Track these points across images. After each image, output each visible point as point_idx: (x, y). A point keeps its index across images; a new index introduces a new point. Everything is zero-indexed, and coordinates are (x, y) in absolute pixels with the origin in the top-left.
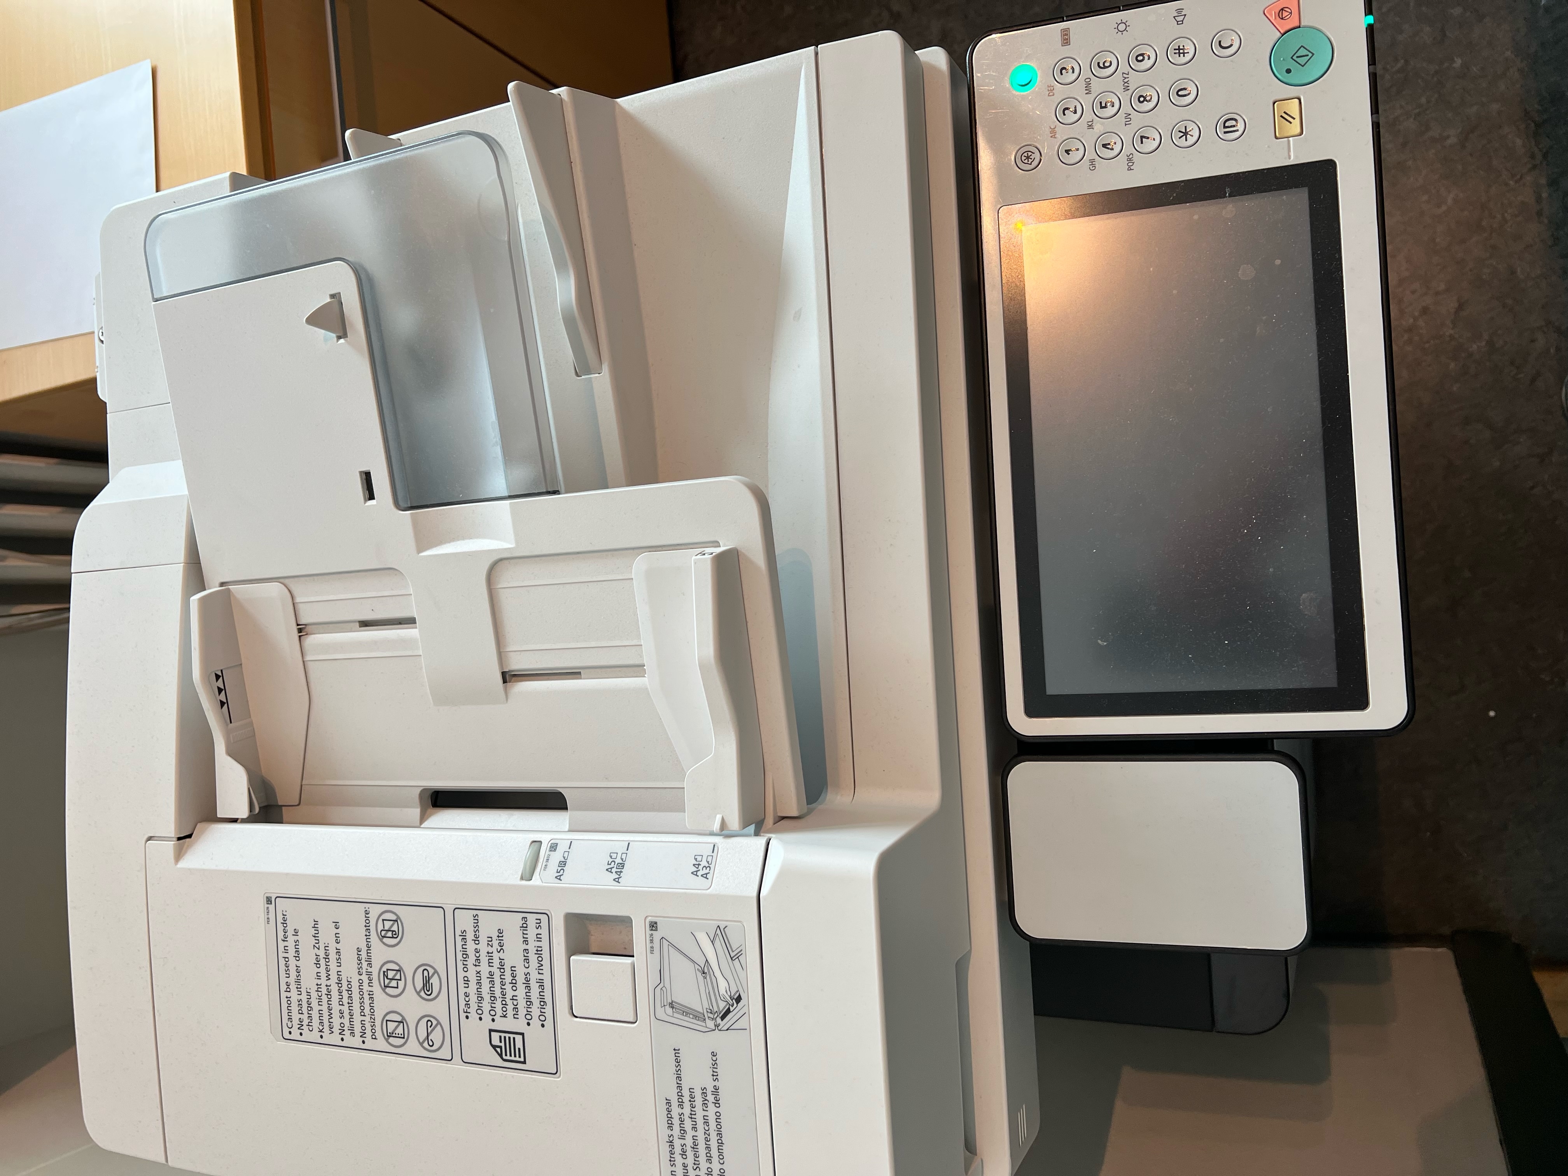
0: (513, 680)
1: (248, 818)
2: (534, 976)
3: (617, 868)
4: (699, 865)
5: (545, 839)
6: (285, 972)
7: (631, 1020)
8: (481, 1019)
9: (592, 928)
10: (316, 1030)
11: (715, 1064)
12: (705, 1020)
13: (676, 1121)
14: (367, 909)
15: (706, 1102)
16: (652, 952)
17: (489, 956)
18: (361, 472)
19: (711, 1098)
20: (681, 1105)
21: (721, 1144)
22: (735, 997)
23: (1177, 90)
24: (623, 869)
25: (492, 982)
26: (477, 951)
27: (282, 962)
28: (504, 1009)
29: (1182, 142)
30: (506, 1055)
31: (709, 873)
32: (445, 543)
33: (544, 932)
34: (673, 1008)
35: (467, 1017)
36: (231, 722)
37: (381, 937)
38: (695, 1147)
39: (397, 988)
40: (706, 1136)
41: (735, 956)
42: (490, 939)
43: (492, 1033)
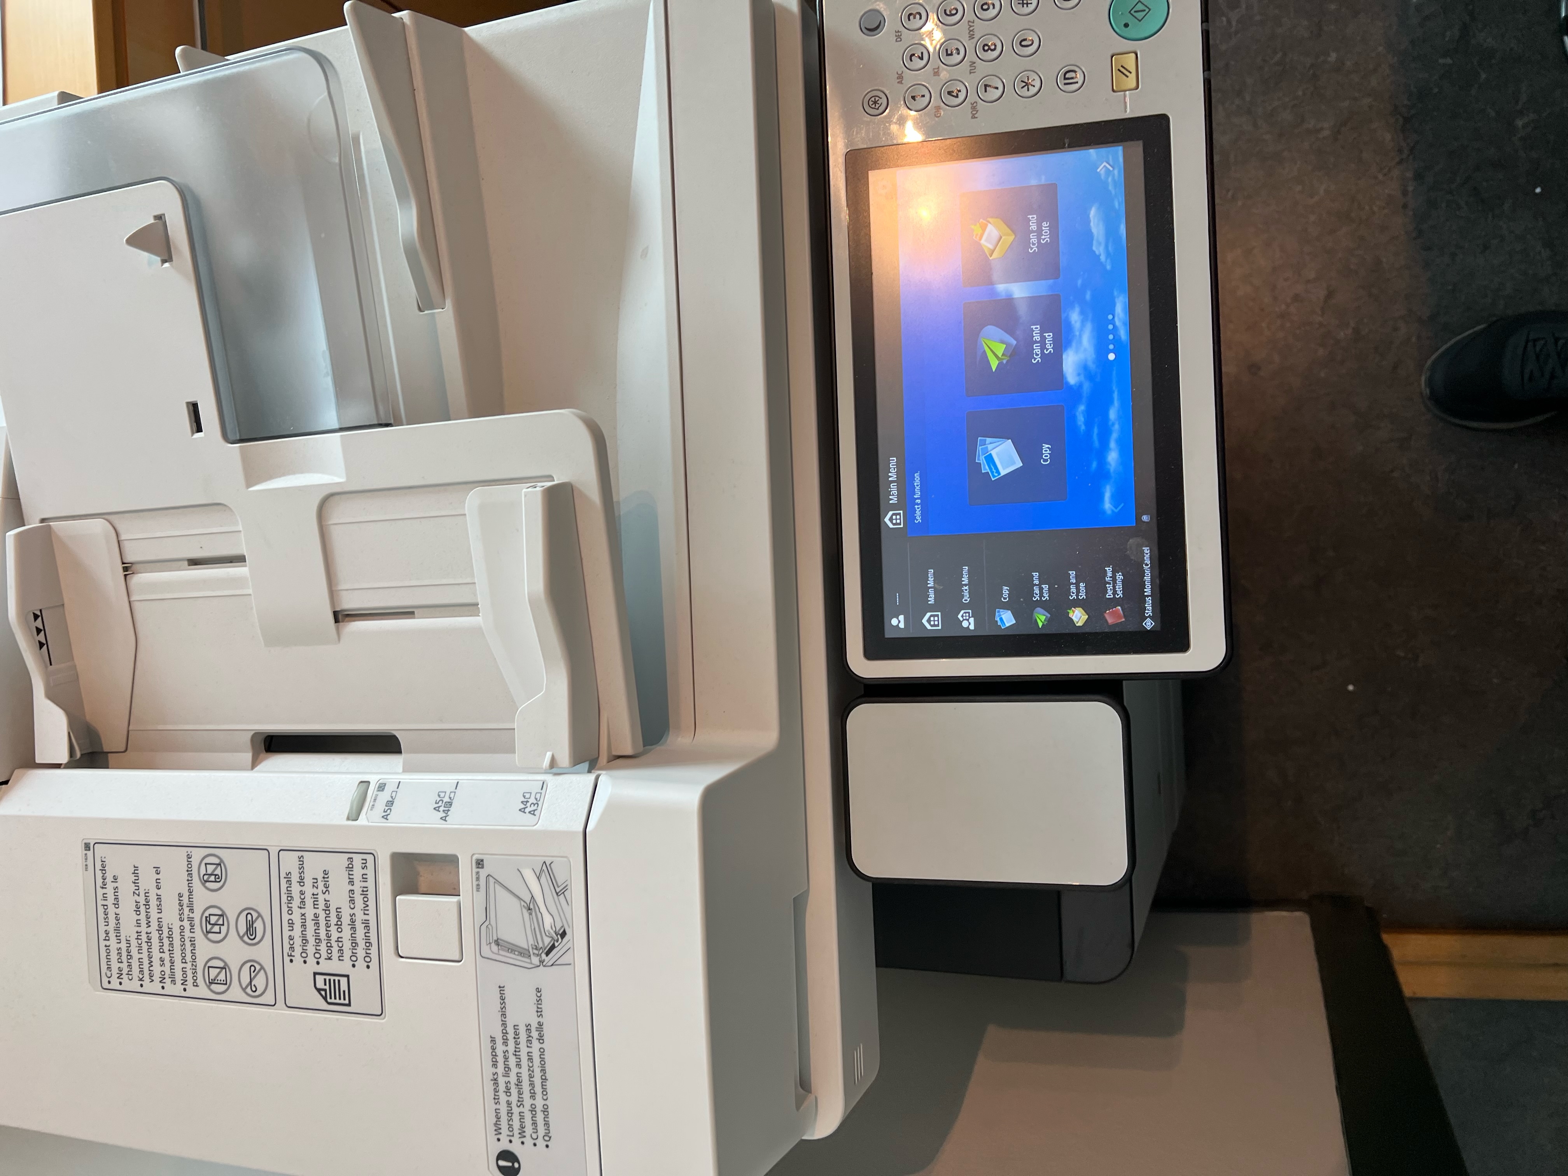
0: (345, 621)
1: (67, 763)
2: (360, 917)
3: (444, 807)
4: (527, 802)
5: (374, 779)
6: (104, 921)
7: (457, 958)
8: (305, 962)
9: (421, 869)
10: (136, 979)
11: (539, 1000)
12: (530, 956)
13: (500, 1059)
14: (189, 853)
15: (530, 1038)
16: (478, 889)
17: (314, 898)
18: (188, 403)
19: (535, 1034)
20: (505, 1043)
21: (544, 1080)
22: (560, 933)
23: (1020, 40)
24: (450, 807)
25: (317, 924)
26: (302, 893)
27: (101, 910)
28: (329, 951)
29: (1024, 92)
30: (331, 998)
31: (536, 810)
32: (274, 478)
33: (370, 872)
34: (498, 945)
35: (291, 961)
36: (51, 665)
37: (203, 882)
38: (519, 1083)
39: (220, 933)
40: (530, 1072)
41: (560, 891)
42: (315, 881)
43: (317, 976)
